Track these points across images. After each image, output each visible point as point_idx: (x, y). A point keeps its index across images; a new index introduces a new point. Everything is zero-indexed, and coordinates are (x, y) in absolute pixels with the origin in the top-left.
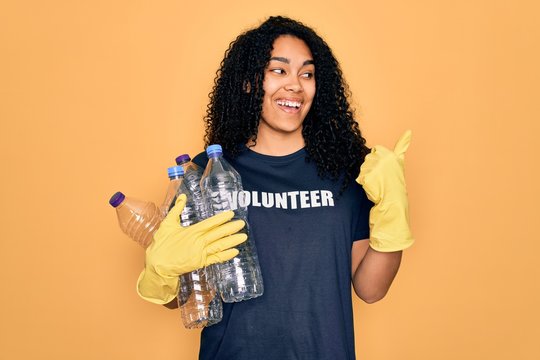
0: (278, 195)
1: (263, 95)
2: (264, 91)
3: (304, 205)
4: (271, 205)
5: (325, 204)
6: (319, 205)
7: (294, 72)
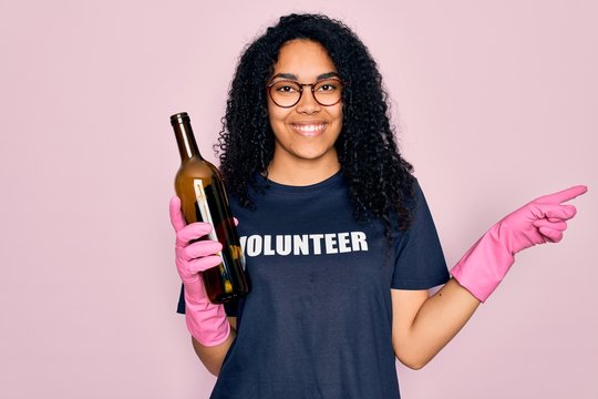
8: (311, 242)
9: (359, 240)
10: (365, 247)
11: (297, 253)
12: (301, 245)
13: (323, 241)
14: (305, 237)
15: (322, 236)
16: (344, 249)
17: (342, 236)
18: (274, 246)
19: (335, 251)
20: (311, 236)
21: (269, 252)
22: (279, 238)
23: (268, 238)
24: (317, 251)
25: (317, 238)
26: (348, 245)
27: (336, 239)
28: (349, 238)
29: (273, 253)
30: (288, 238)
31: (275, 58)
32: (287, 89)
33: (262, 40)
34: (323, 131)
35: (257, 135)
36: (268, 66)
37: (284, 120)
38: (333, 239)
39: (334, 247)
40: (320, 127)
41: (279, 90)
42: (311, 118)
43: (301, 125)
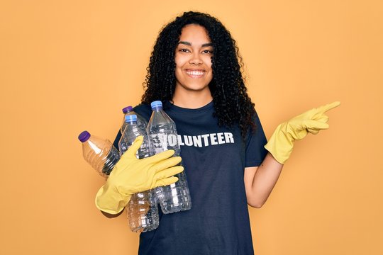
0: (194, 137)
1: (175, 67)
2: (175, 64)
3: (213, 143)
4: (191, 144)
5: (228, 141)
6: (224, 142)
7: (196, 51)
8: (203, 139)
10: (232, 141)
14: (199, 137)
15: (208, 135)
16: (221, 142)
17: (219, 135)
18: (183, 141)
19: (217, 143)
20: (203, 136)
22: (185, 137)
24: (207, 144)
25: (205, 137)
26: (223, 140)
27: (216, 136)
30: (190, 137)
32: (185, 50)
33: (173, 23)
34: (203, 76)
37: (182, 67)
40: (202, 73)
41: (180, 51)
42: (197, 67)
43: (191, 70)
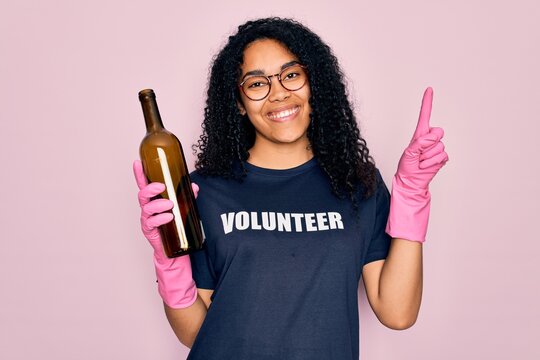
9: (336, 220)
11: (281, 229)
12: (284, 222)
13: (303, 220)
21: (256, 226)
23: (254, 215)
28: (327, 217)
29: (259, 227)
31: (241, 60)
35: (233, 130)
36: (235, 69)
38: (312, 218)
39: (314, 225)
